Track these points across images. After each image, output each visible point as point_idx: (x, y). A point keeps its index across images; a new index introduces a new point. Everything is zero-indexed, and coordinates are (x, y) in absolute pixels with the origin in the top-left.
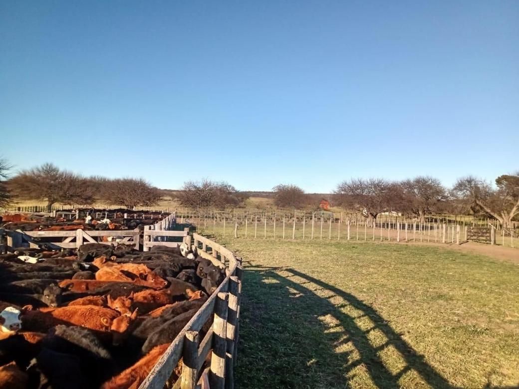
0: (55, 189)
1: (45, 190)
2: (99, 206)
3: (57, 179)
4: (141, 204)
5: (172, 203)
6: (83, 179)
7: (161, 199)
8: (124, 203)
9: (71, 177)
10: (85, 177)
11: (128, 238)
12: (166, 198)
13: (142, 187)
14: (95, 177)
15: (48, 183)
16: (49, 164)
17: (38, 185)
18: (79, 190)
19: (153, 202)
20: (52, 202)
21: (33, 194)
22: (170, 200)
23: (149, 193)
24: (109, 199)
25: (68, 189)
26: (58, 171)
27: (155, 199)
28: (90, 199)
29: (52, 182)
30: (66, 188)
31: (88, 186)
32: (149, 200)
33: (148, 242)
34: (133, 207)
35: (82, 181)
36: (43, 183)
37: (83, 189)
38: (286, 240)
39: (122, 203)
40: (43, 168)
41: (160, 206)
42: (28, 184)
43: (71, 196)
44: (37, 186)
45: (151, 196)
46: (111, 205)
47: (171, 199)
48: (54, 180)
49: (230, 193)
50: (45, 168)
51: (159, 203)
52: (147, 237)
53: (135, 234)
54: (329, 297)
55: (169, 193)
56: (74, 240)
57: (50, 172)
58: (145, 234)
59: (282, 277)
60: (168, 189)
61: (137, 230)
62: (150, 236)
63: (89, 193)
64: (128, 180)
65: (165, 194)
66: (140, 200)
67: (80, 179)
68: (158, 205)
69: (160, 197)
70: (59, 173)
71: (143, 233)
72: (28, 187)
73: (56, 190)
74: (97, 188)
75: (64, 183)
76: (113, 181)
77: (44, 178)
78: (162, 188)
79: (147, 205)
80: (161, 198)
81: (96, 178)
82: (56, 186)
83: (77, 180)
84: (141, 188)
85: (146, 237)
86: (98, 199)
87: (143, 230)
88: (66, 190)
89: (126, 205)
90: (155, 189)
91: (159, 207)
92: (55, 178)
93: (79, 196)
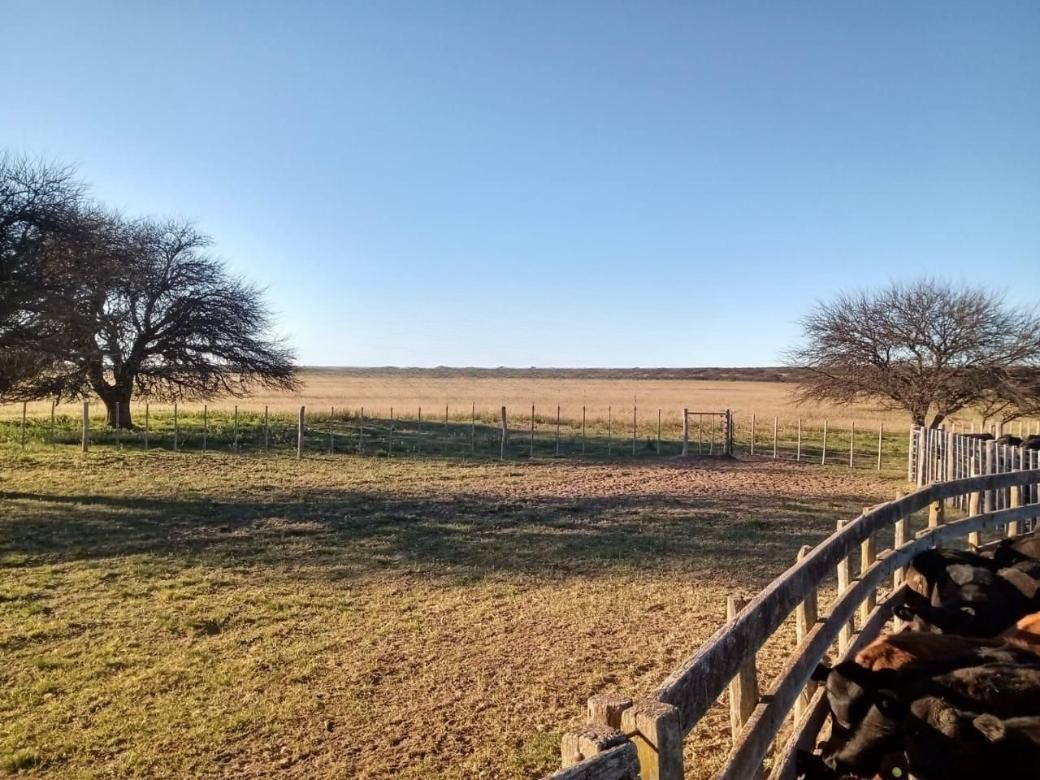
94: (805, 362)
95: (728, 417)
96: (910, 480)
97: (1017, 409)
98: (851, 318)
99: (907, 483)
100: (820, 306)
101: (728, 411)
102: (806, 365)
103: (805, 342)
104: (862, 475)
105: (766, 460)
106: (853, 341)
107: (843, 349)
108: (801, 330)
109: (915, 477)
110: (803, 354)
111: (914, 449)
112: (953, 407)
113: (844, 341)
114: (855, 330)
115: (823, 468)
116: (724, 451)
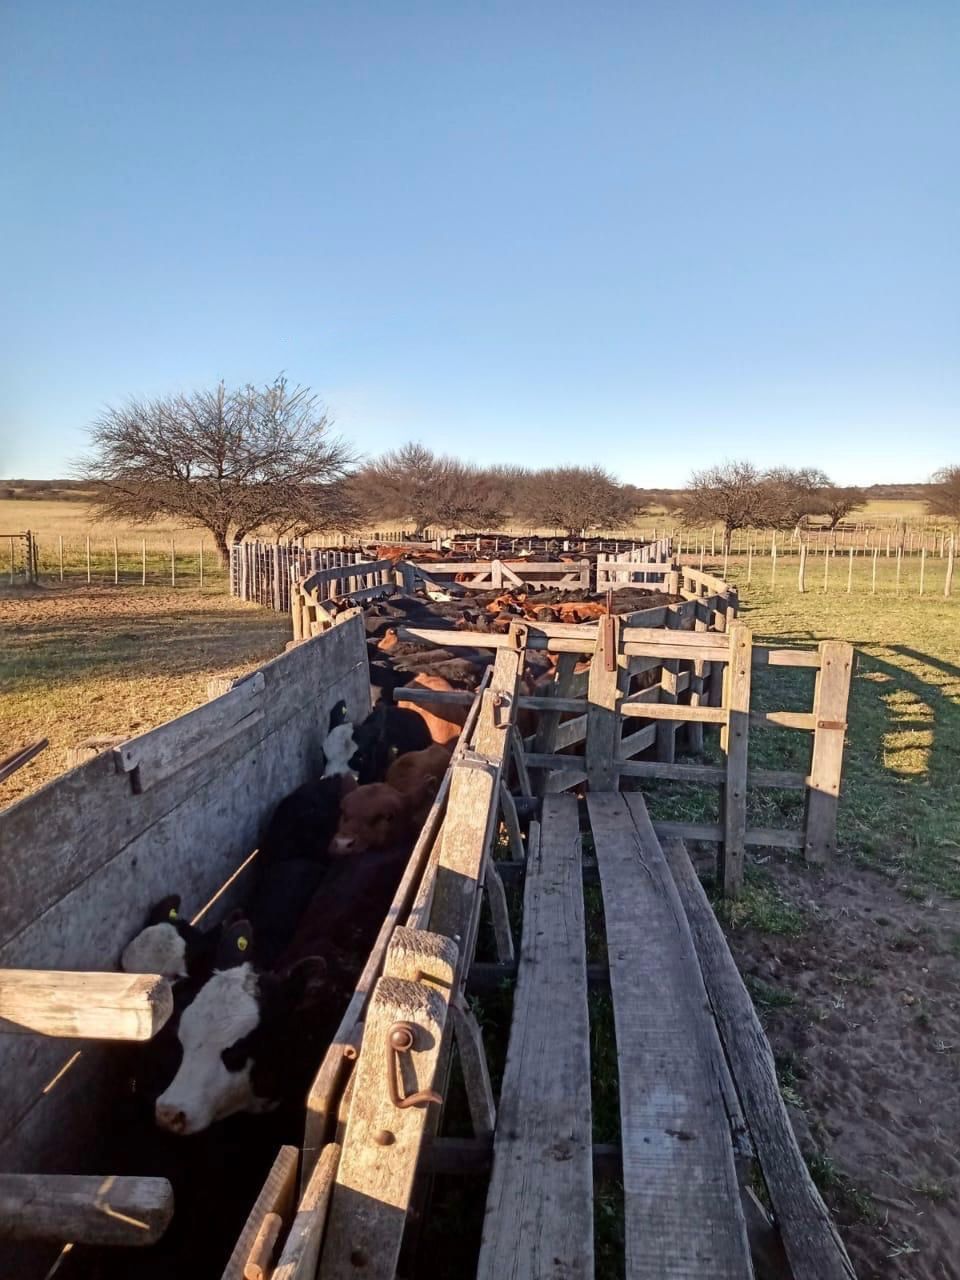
0: (428, 498)
1: (410, 499)
2: (514, 530)
3: (430, 475)
4: (599, 525)
5: (668, 520)
6: (481, 473)
7: (643, 513)
8: (560, 521)
9: (456, 471)
10: (483, 469)
11: (572, 576)
12: (653, 510)
13: (599, 487)
14: (500, 468)
15: (415, 486)
16: (415, 444)
17: (397, 490)
18: (472, 500)
19: (622, 518)
20: (423, 523)
21: (389, 509)
22: (663, 514)
23: (615, 499)
24: (530, 515)
25: (454, 496)
26: (431, 459)
27: (626, 511)
28: (494, 517)
29: (422, 483)
30: (449, 494)
31: (490, 489)
32: (614, 513)
33: (604, 583)
34: (580, 531)
35: (478, 477)
36: (405, 486)
37: (480, 496)
38: (926, 598)
39: (558, 522)
40: (403, 456)
41: (639, 528)
42: (379, 489)
43: (459, 510)
44: (394, 492)
45: (617, 505)
46: (536, 528)
47: (666, 511)
48: (426, 479)
49: (815, 492)
50: (407, 455)
51: (637, 521)
52: (602, 573)
53: (583, 568)
54: (944, 685)
55: (663, 497)
56: (489, 578)
57: (416, 460)
58: (599, 567)
59: (869, 656)
60: (661, 487)
61: (585, 562)
62: (607, 572)
63: (492, 502)
64: (568, 471)
65: (652, 499)
66: (594, 516)
67: (474, 472)
68: (634, 526)
69: (639, 508)
70: (433, 463)
71: (595, 567)
72: (380, 495)
73: (431, 499)
74: (507, 493)
75: (443, 485)
76: (538, 476)
77: (405, 476)
78: (648, 486)
79: (610, 527)
80: (642, 510)
81: (503, 469)
82: (428, 491)
83: (468, 477)
84: (595, 489)
85: (600, 574)
86: (509, 517)
87: (596, 562)
88: (448, 498)
89: (566, 528)
90: (630, 489)
91: (637, 531)
92: (425, 474)
93: (472, 510)
94: (97, 475)
95: (29, 539)
96: (232, 594)
97: (306, 525)
98: (144, 427)
99: (229, 597)
100: (109, 411)
101: (29, 533)
102: (100, 478)
103: (95, 452)
104: (185, 594)
105: (78, 586)
106: (146, 453)
107: (137, 462)
108: (89, 439)
109: (237, 591)
110: (96, 467)
111: (235, 564)
112: (251, 524)
113: (138, 453)
114: (148, 441)
115: (143, 589)
116: (27, 578)
